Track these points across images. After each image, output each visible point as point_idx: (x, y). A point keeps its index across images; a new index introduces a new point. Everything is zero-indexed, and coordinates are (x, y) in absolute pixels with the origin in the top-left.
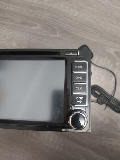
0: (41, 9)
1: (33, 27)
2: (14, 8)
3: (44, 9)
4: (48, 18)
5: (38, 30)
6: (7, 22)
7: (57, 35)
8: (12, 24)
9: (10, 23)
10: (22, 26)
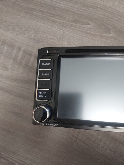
0: (95, 6)
1: (86, 26)
2: (65, 5)
3: (97, 7)
4: (102, 16)
5: (91, 29)
6: (58, 20)
7: (111, 35)
8: (63, 21)
9: (61, 21)
10: (74, 24)
